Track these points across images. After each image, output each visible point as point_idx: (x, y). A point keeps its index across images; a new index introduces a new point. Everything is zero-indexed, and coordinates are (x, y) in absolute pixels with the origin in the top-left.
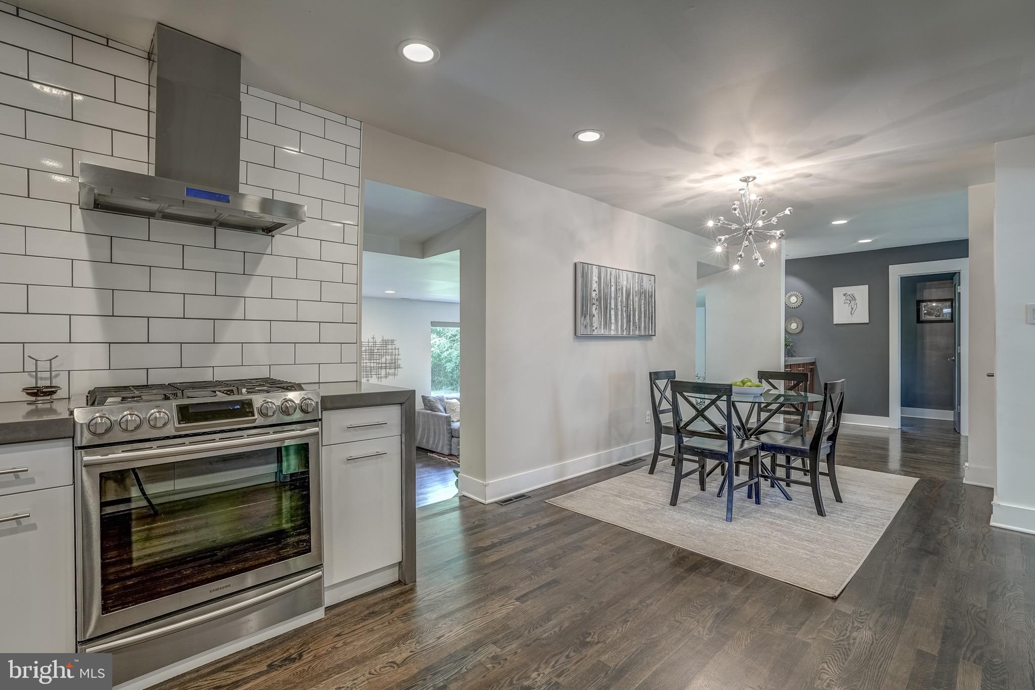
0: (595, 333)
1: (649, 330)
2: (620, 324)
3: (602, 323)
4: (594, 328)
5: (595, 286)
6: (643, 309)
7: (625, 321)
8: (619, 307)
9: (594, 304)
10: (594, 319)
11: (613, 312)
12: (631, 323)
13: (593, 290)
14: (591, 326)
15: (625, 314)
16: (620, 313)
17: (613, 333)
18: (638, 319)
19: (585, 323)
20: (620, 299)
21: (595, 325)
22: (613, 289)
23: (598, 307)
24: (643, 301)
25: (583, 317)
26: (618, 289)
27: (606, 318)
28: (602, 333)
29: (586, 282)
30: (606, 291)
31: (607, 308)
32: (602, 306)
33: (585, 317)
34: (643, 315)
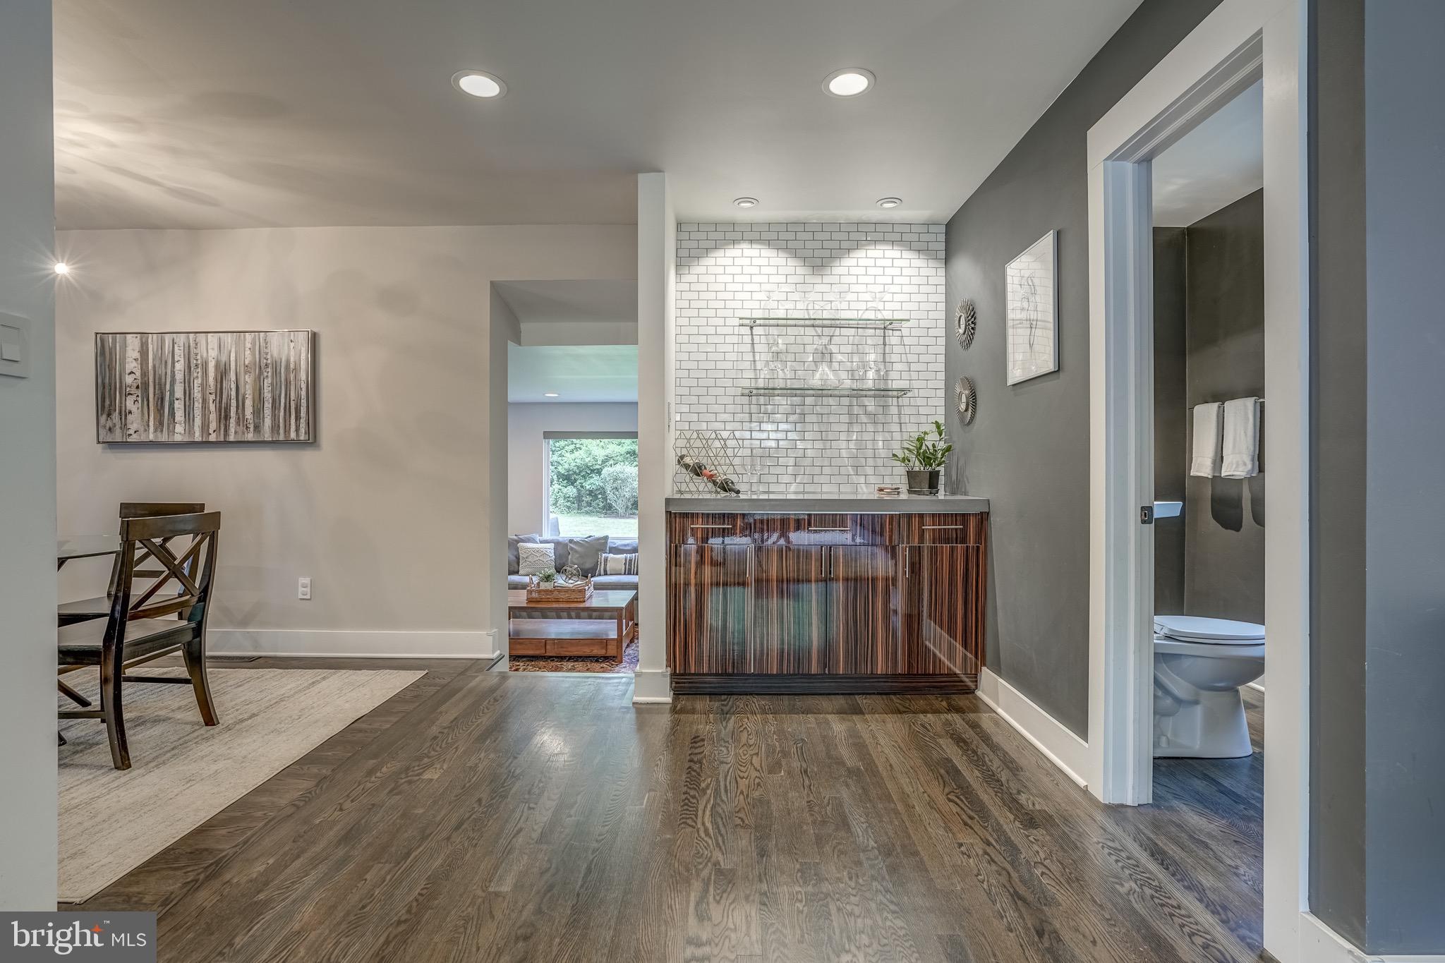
0: (134, 438)
1: (287, 431)
2: (198, 421)
3: (151, 423)
4: (131, 432)
5: (132, 365)
6: (267, 395)
7: (213, 417)
8: (197, 394)
9: (129, 394)
10: (129, 417)
11: (179, 405)
12: (233, 421)
13: (128, 371)
14: (124, 427)
15: (212, 407)
16: (198, 405)
17: (178, 438)
18: (254, 413)
19: (109, 424)
20: (197, 382)
21: (133, 427)
22: (179, 366)
23: (139, 399)
24: (267, 382)
25: (104, 416)
26: (193, 366)
27: (162, 415)
28: (151, 437)
29: (111, 359)
30: (161, 371)
31: (162, 399)
32: (151, 396)
33: (109, 415)
34: (268, 405)
